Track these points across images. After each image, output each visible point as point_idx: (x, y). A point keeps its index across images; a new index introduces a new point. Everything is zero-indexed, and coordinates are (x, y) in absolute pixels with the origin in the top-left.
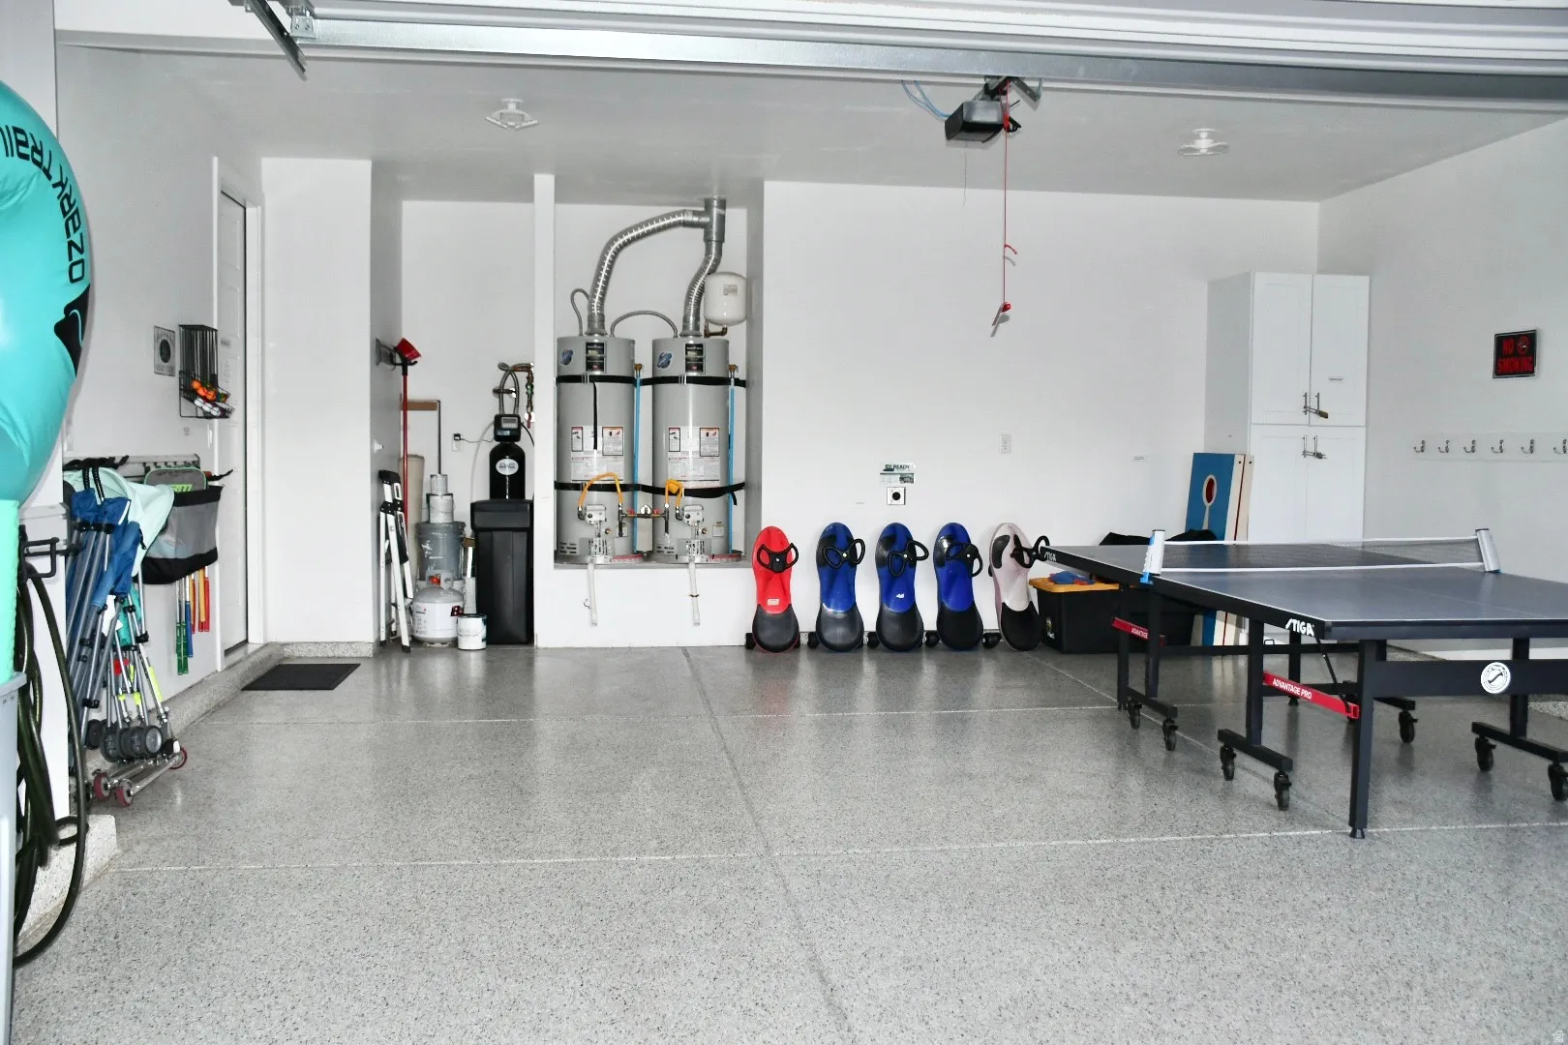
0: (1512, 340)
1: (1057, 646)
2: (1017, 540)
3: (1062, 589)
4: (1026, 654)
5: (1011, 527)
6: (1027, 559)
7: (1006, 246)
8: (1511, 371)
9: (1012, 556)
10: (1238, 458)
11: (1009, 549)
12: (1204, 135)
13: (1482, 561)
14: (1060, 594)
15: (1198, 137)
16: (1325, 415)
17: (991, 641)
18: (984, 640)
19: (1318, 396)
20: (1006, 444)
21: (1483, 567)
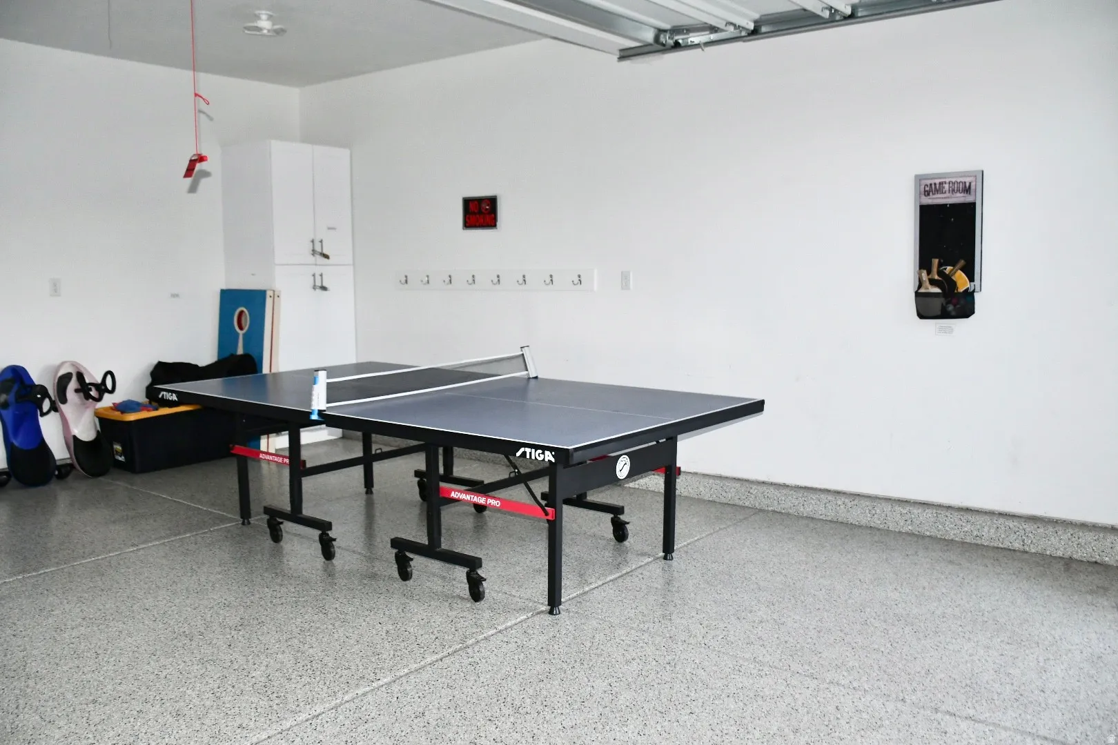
0: (476, 202)
1: (131, 467)
2: (80, 376)
3: (132, 417)
4: (101, 479)
5: (74, 364)
6: (93, 393)
7: (196, 95)
8: (477, 224)
9: (77, 391)
10: (269, 293)
11: (73, 385)
12: (264, 17)
13: (527, 370)
14: (130, 422)
15: (258, 17)
16: (327, 257)
17: (64, 471)
18: (57, 473)
19: (321, 241)
20: (55, 289)
21: (528, 374)
